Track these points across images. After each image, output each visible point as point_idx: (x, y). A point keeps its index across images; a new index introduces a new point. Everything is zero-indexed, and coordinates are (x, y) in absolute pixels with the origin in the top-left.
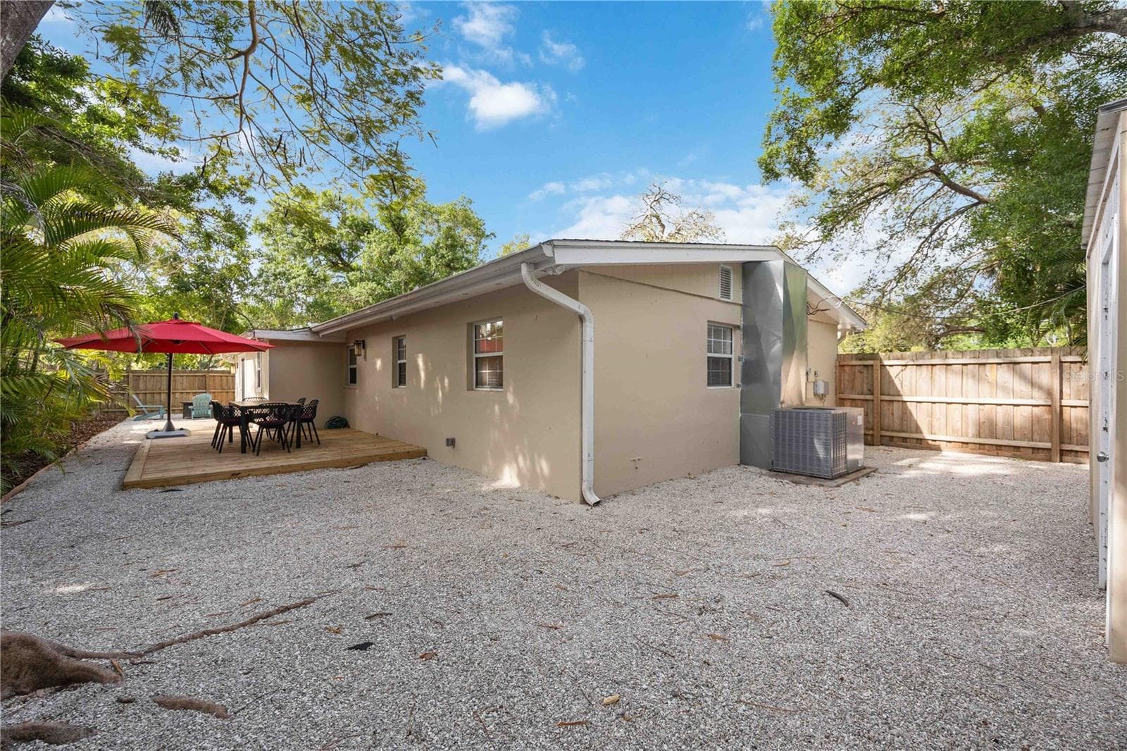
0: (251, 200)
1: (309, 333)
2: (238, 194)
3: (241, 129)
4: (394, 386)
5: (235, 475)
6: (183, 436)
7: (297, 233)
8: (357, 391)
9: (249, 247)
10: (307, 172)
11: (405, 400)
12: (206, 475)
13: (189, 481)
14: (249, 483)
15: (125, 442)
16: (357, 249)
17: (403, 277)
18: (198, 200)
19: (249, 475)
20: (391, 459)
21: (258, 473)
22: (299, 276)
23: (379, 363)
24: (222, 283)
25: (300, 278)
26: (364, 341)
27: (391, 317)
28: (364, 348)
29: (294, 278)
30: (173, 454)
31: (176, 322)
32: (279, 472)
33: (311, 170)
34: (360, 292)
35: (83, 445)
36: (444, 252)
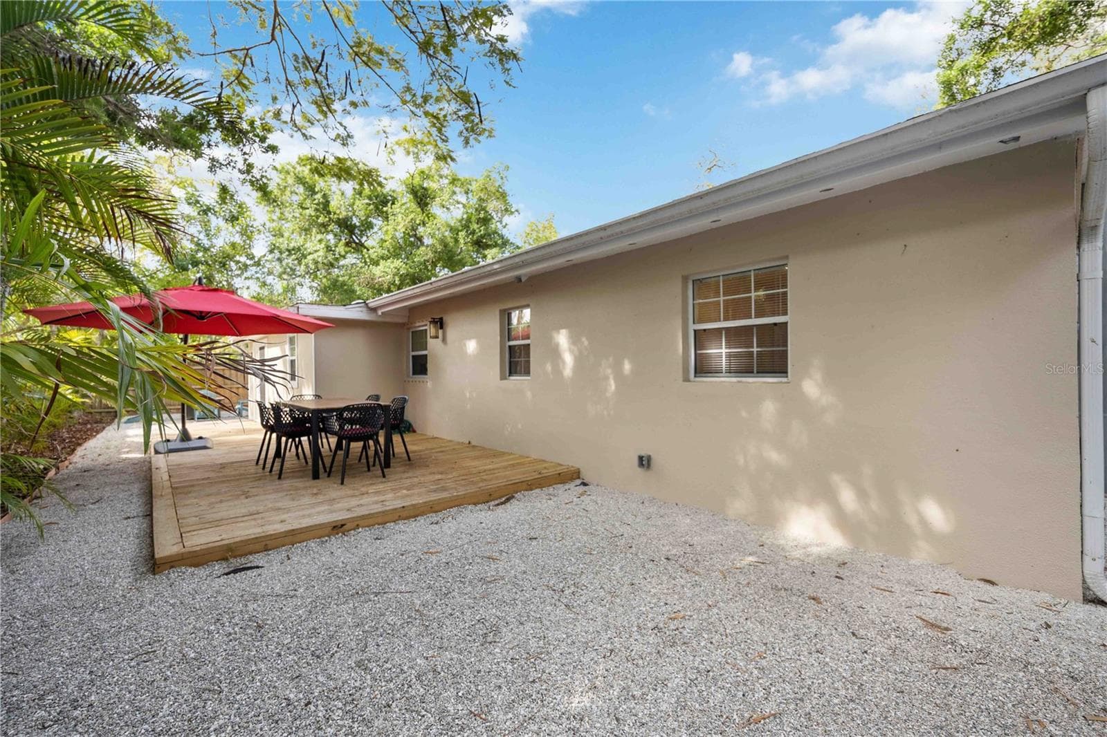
0: (273, 149)
1: (364, 309)
2: (257, 140)
3: (273, 38)
4: (503, 378)
5: (338, 528)
6: (205, 448)
7: (308, 205)
8: (429, 384)
9: (255, 220)
10: (348, 108)
11: (529, 394)
12: (292, 533)
13: (266, 544)
14: (363, 540)
15: (124, 456)
16: (370, 226)
17: (430, 255)
18: (209, 146)
19: (358, 526)
20: (541, 486)
21: (371, 521)
22: (316, 251)
23: (472, 346)
24: (223, 261)
25: (318, 254)
26: (441, 319)
27: (519, 279)
28: (442, 327)
29: (310, 254)
30: (210, 482)
31: (201, 288)
32: (400, 518)
33: (354, 104)
34: (385, 271)
35: (67, 463)
36: (475, 226)
